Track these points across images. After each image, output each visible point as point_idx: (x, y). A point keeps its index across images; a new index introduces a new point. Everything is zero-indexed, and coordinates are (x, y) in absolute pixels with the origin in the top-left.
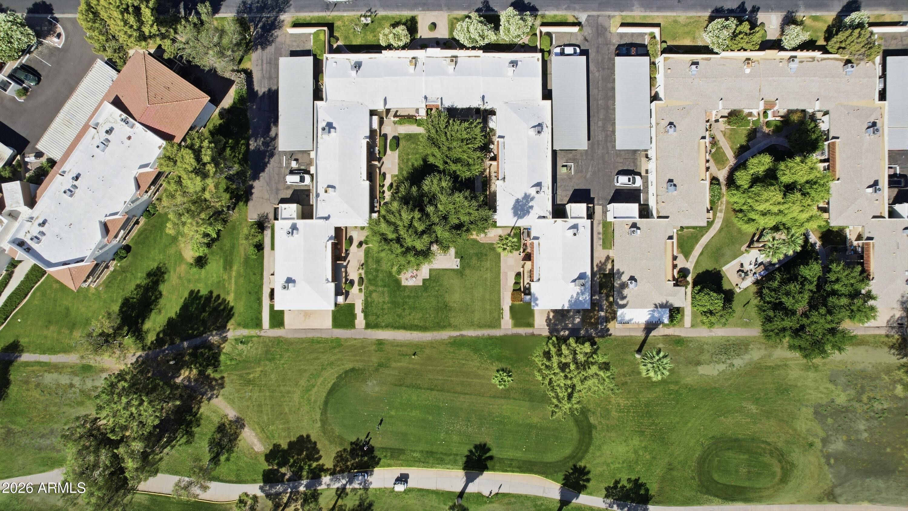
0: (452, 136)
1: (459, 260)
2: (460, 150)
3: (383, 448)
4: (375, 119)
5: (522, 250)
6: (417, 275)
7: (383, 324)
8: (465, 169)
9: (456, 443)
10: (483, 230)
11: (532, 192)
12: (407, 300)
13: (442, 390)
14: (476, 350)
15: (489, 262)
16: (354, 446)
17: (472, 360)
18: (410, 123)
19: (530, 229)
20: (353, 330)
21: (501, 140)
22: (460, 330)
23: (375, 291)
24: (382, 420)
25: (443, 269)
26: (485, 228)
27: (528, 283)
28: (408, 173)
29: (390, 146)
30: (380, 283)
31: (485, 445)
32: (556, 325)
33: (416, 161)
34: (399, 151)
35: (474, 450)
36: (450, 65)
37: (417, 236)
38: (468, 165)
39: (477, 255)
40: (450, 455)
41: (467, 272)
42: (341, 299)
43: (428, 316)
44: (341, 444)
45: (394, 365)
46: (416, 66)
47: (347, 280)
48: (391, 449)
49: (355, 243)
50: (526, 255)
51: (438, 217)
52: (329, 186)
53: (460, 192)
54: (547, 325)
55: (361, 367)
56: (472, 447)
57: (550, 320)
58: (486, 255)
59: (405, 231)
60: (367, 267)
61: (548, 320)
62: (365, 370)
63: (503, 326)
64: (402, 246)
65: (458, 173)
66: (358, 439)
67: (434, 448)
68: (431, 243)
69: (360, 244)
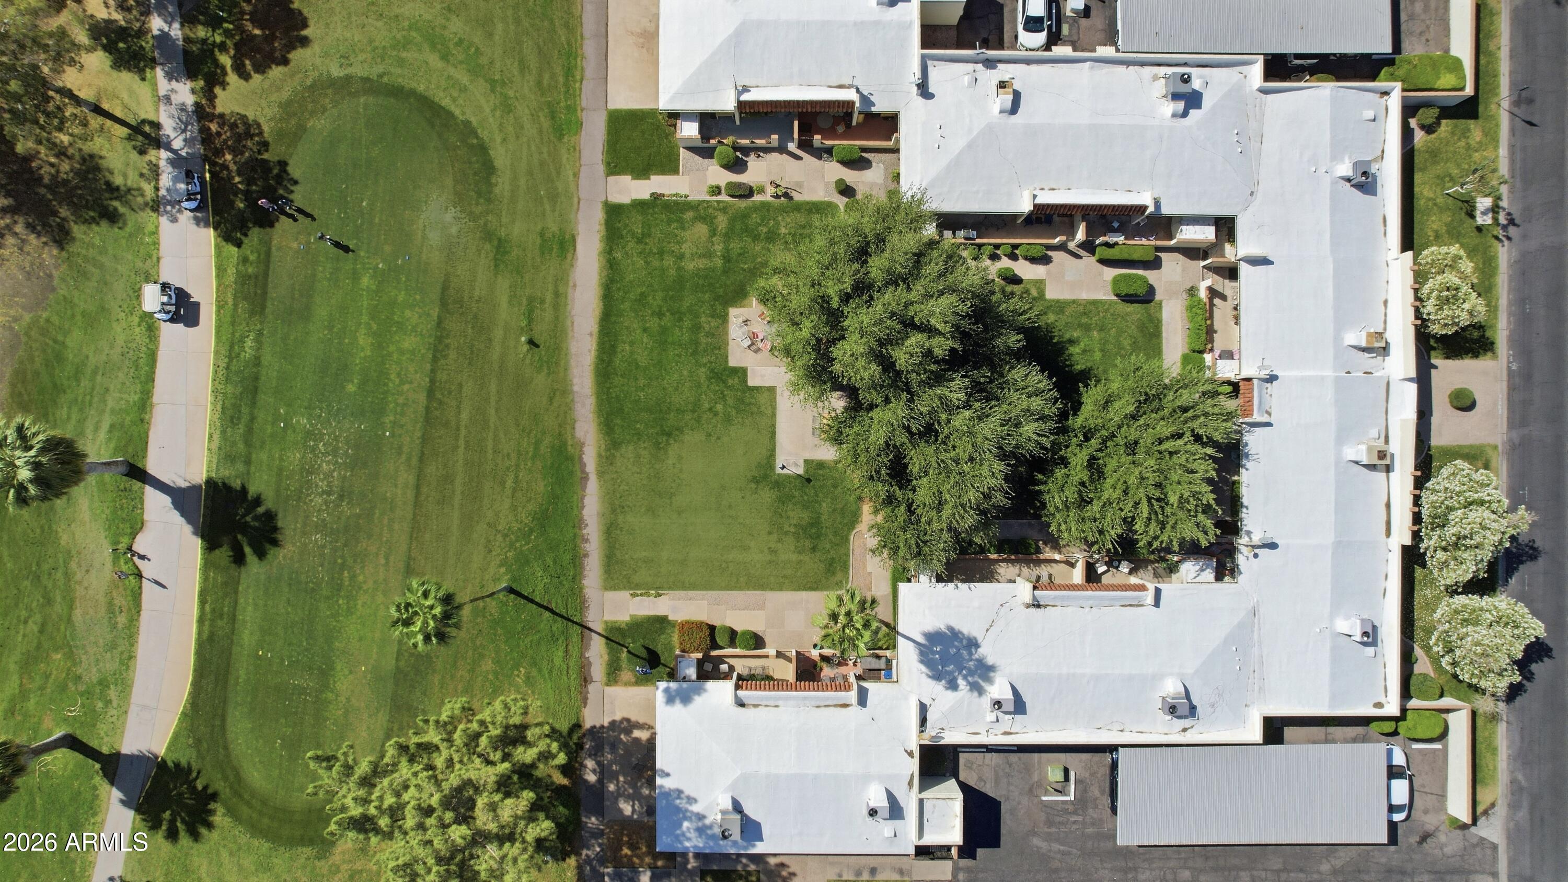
0: (1171, 454)
1: (800, 471)
2: (1133, 480)
3: (268, 254)
4: (1208, 234)
5: (827, 652)
6: (758, 351)
7: (618, 255)
8: (1071, 494)
9: (281, 459)
10: (889, 544)
11: (999, 689)
12: (687, 323)
13: (428, 419)
14: (543, 520)
15: (794, 557)
16: (275, 171)
17: (514, 508)
18: (1194, 333)
19: (889, 676)
20: (601, 169)
21: (1149, 597)
22: (601, 474)
23: (713, 232)
24: (346, 249)
25: (774, 426)
26: (895, 551)
27: (732, 668)
28: (1049, 329)
29: (1129, 275)
30: (735, 246)
31: (275, 543)
32: (613, 747)
33: (1084, 351)
34: (1111, 303)
35: (261, 510)
36: (1370, 449)
37: (874, 345)
38: (1083, 502)
39: (815, 522)
40: (248, 443)
41: (767, 495)
42: (689, 130)
43: (642, 382)
44: (281, 135)
45: (503, 284)
46: (1364, 350)
47: (746, 151)
48: (266, 275)
49: (851, 176)
50: (814, 664)
51: (933, 412)
52: (1017, 95)
53: (1007, 479)
54: (613, 723)
55: (497, 190)
56: (269, 503)
57: (628, 732)
58: (814, 549)
59: (893, 307)
60: (783, 210)
61: (628, 725)
62: (489, 201)
63: (610, 595)
64: (846, 298)
65: (1060, 473)
66: (296, 182)
67: (265, 398)
68: (851, 392)
69: (846, 191)
